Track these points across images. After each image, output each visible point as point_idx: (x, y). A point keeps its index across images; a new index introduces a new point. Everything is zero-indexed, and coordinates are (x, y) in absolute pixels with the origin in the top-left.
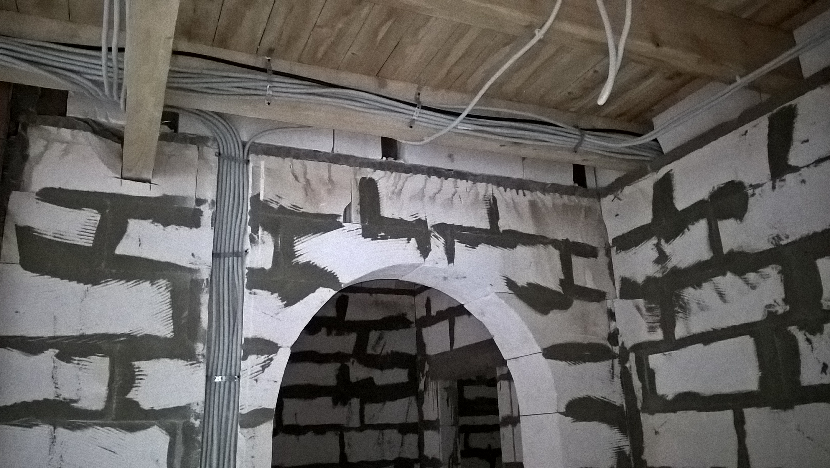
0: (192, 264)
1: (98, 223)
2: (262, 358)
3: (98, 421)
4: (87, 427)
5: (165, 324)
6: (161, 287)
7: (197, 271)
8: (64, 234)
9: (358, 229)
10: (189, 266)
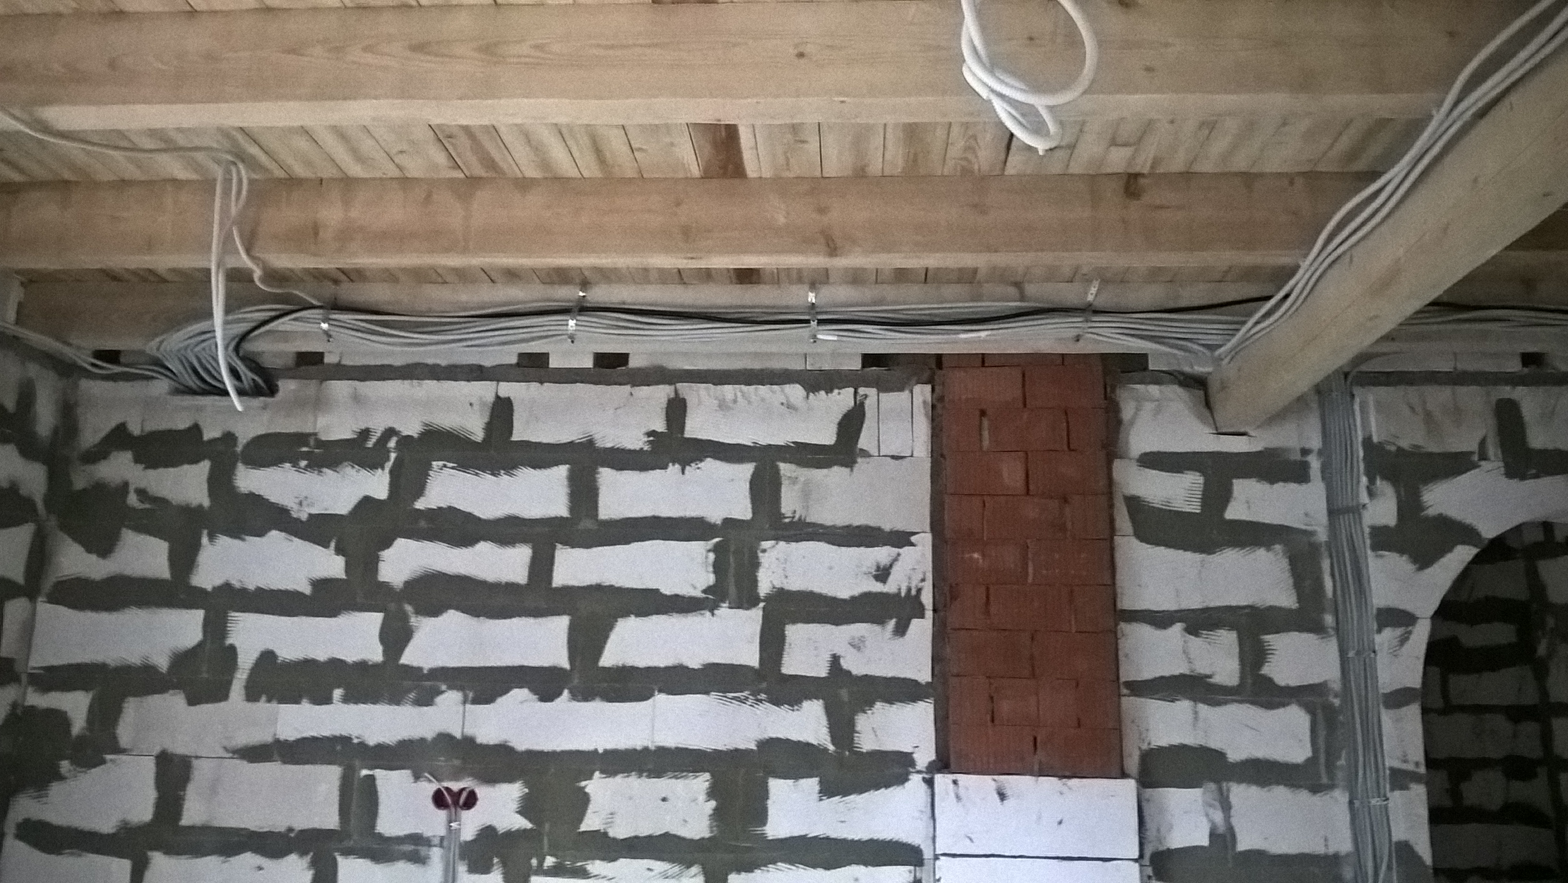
0: (1307, 525)
1: (1202, 486)
2: (1399, 631)
3: (1234, 698)
4: (1225, 703)
5: (1287, 594)
6: (1278, 554)
7: (1312, 533)
8: (1171, 501)
9: (1498, 468)
10: (1304, 527)
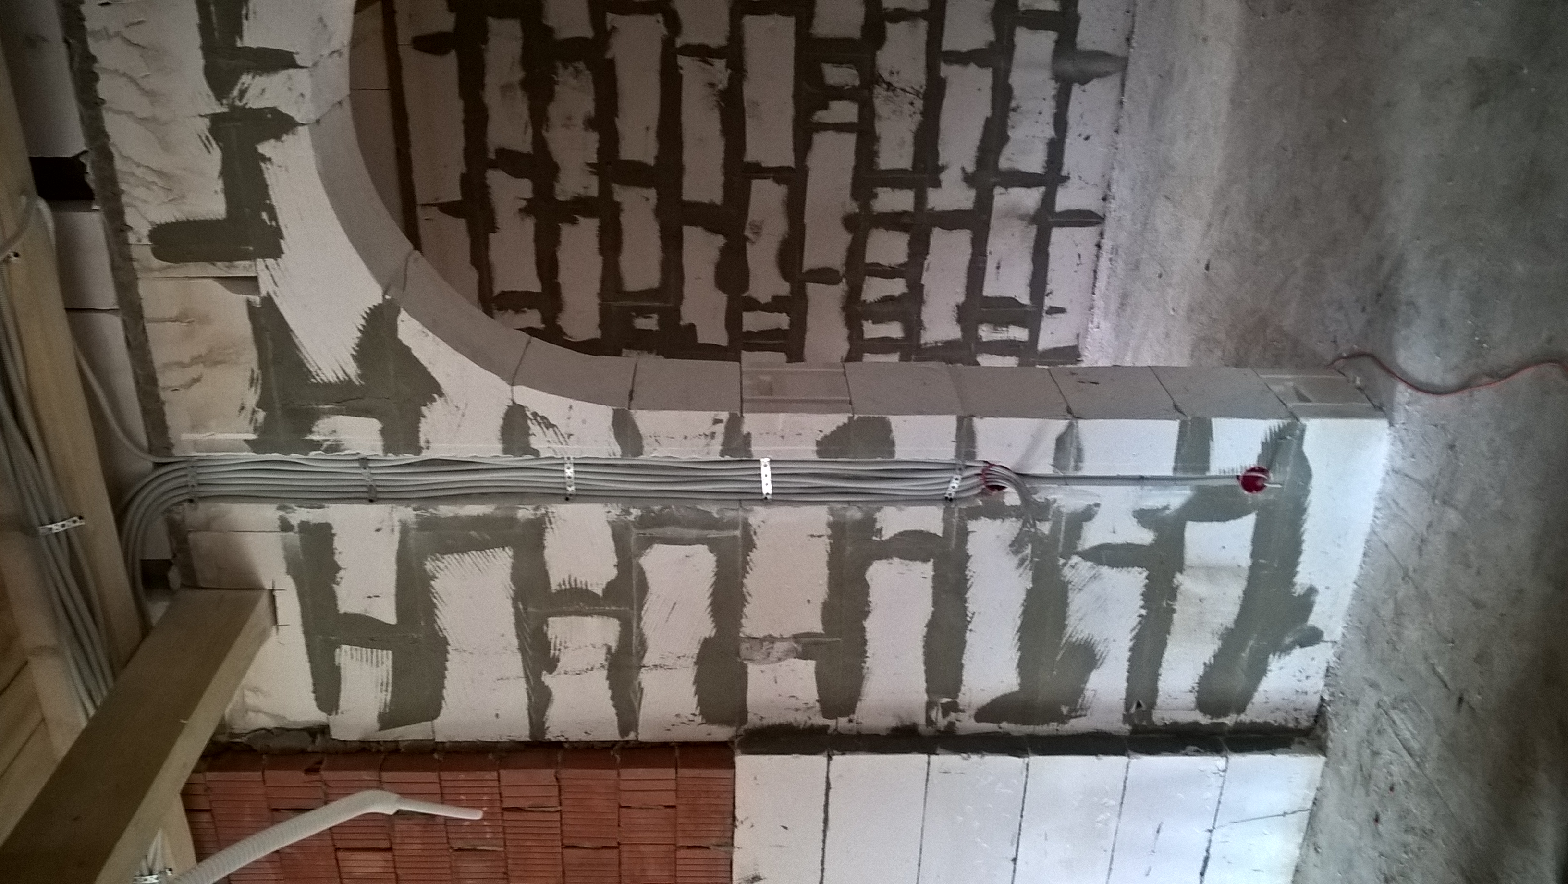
0: (393, 530)
1: (354, 647)
2: (534, 428)
3: (635, 625)
5: (493, 559)
6: (438, 567)
7: (404, 526)
8: (380, 681)
9: (267, 267)
10: (397, 536)
